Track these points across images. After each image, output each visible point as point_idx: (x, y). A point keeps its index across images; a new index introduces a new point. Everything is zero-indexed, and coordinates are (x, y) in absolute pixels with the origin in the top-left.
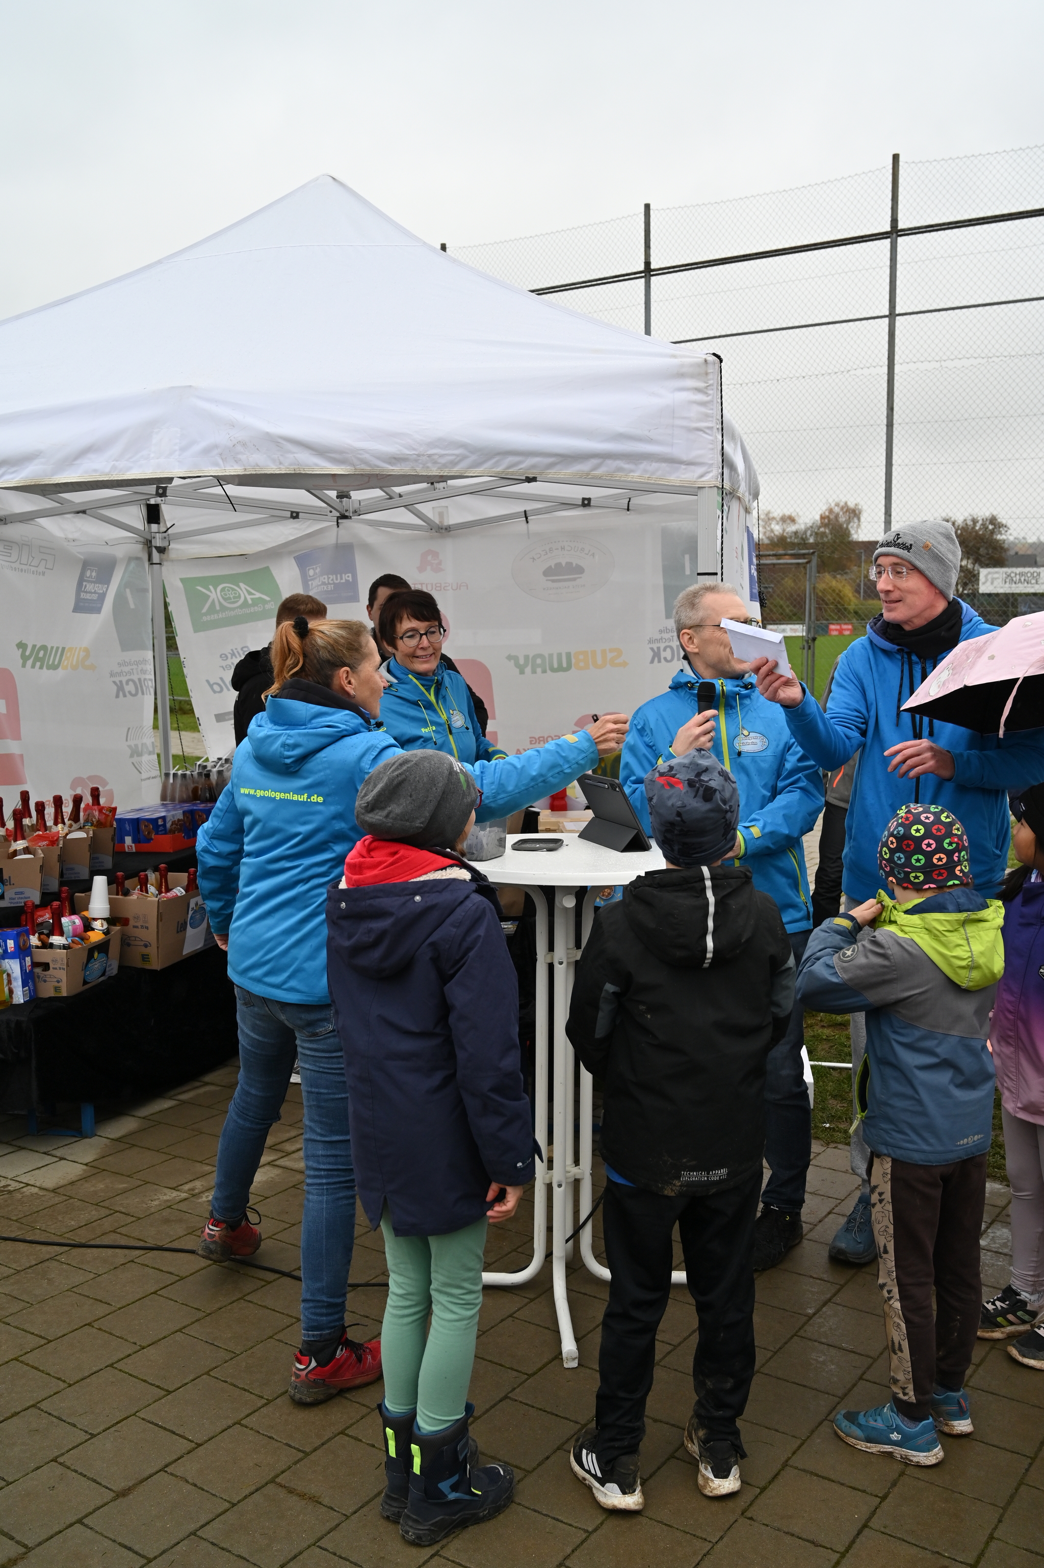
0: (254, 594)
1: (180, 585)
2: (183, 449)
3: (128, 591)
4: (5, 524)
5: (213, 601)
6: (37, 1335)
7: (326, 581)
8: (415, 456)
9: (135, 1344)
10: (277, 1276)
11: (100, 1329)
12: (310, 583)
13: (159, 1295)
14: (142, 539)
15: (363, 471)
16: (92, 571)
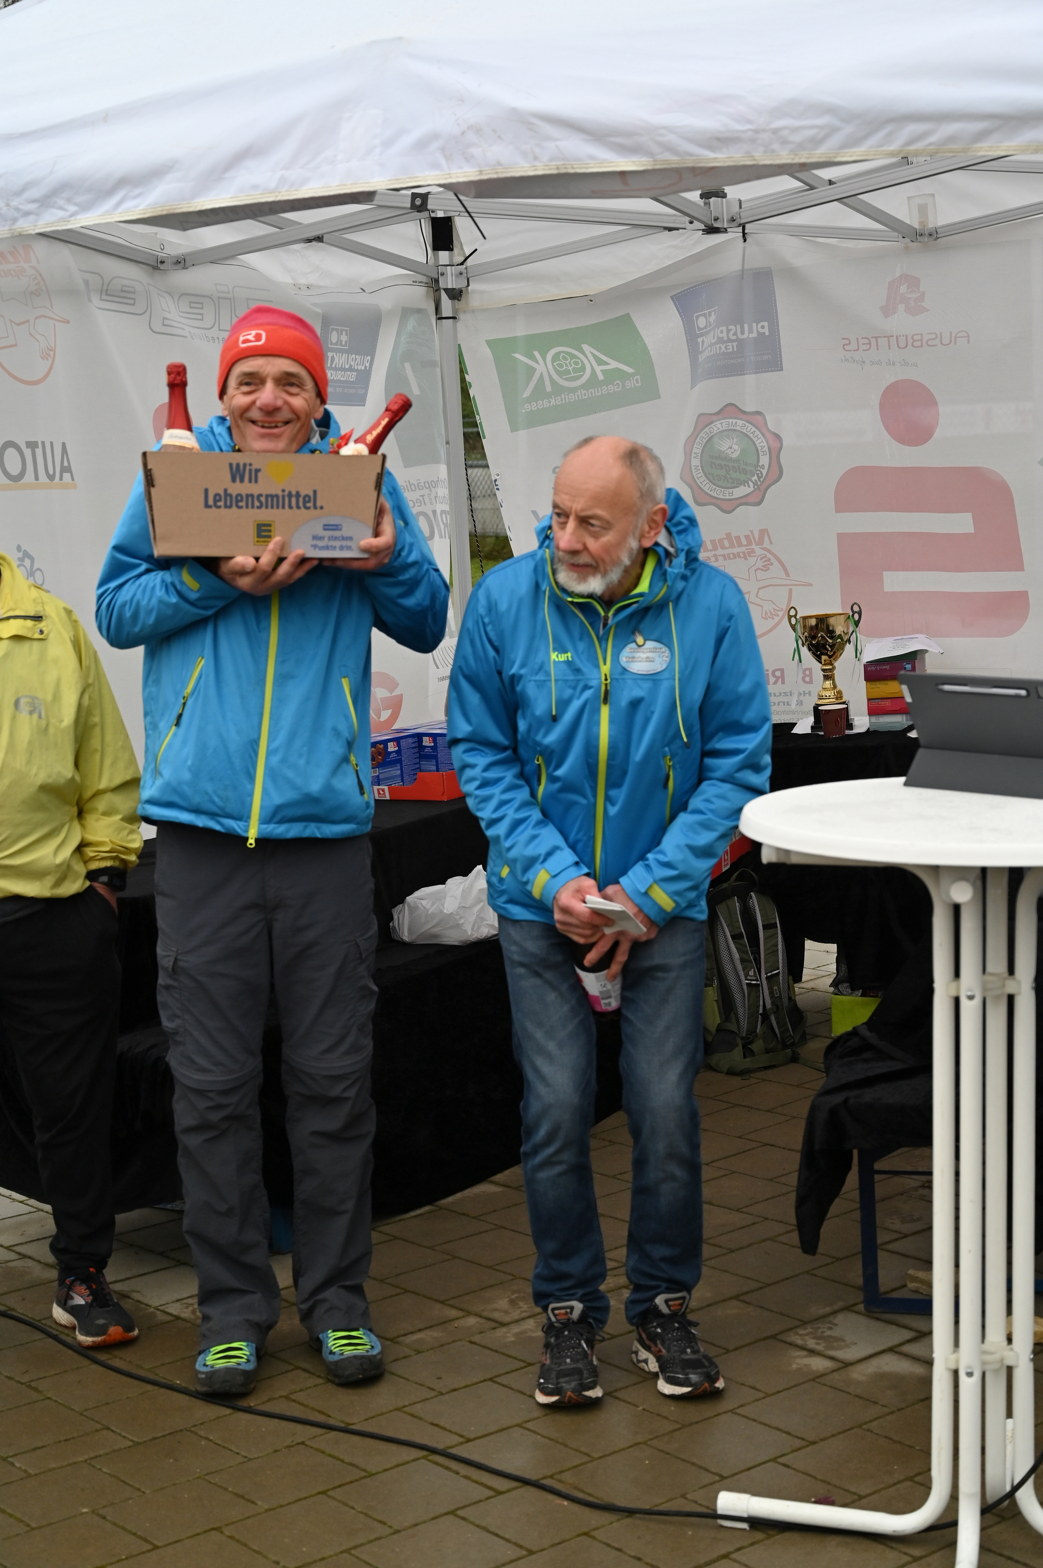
0: (607, 364)
1: (487, 351)
2: (387, 144)
3: (407, 366)
4: (185, 268)
5: (541, 378)
6: (140, 1537)
7: (724, 335)
9: (278, 1563)
10: (516, 1484)
11: (231, 1537)
12: (700, 340)
13: (330, 1497)
14: (424, 279)
15: (668, 164)
16: (340, 333)
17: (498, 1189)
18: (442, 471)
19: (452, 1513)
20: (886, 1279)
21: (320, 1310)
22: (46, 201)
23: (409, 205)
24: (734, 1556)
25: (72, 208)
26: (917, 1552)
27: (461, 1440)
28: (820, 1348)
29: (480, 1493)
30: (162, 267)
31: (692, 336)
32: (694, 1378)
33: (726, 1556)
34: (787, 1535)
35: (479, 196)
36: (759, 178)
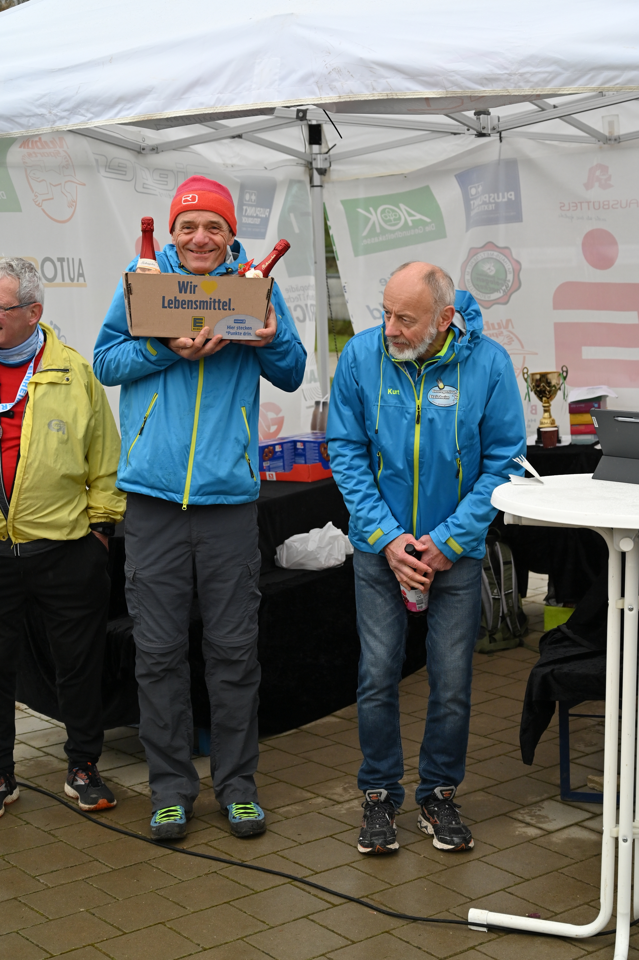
0: (414, 216)
1: (341, 207)
2: (283, 79)
3: (292, 215)
4: (157, 153)
5: (374, 224)
6: (115, 927)
7: (487, 200)
8: (506, 75)
9: (199, 945)
10: (345, 900)
11: (171, 928)
12: (472, 202)
13: (231, 905)
14: (303, 162)
15: (455, 94)
16: (251, 194)
17: (338, 720)
18: (312, 280)
19: (306, 917)
20: (575, 781)
21: (228, 791)
22: (73, 111)
23: (295, 117)
24: (477, 948)
25: (90, 115)
26: (590, 948)
27: (312, 873)
28: (533, 822)
29: (324, 905)
30: (143, 152)
31: (467, 199)
32: (456, 840)
33: (473, 948)
34: (511, 936)
35: (338, 112)
36: (511, 103)
